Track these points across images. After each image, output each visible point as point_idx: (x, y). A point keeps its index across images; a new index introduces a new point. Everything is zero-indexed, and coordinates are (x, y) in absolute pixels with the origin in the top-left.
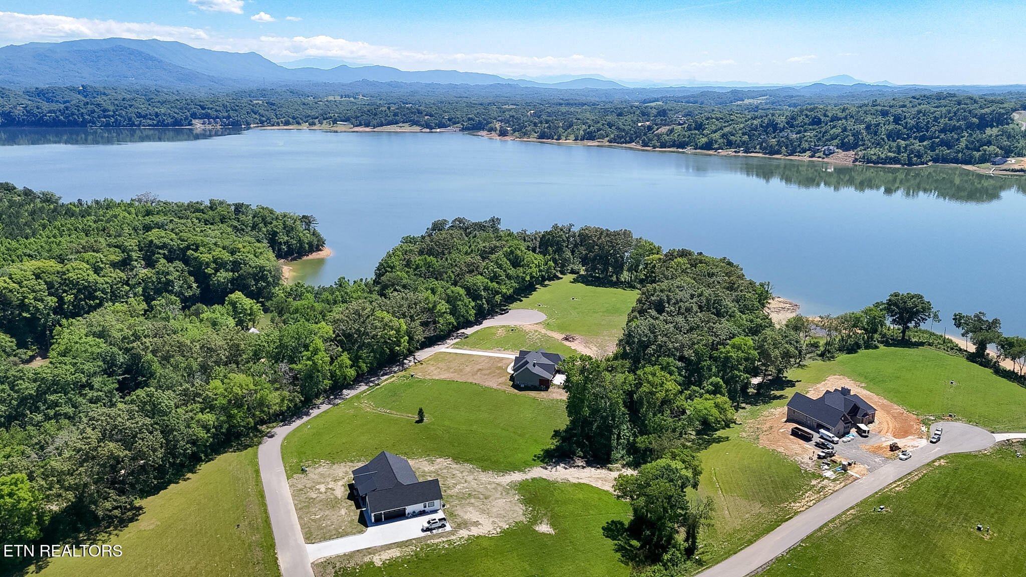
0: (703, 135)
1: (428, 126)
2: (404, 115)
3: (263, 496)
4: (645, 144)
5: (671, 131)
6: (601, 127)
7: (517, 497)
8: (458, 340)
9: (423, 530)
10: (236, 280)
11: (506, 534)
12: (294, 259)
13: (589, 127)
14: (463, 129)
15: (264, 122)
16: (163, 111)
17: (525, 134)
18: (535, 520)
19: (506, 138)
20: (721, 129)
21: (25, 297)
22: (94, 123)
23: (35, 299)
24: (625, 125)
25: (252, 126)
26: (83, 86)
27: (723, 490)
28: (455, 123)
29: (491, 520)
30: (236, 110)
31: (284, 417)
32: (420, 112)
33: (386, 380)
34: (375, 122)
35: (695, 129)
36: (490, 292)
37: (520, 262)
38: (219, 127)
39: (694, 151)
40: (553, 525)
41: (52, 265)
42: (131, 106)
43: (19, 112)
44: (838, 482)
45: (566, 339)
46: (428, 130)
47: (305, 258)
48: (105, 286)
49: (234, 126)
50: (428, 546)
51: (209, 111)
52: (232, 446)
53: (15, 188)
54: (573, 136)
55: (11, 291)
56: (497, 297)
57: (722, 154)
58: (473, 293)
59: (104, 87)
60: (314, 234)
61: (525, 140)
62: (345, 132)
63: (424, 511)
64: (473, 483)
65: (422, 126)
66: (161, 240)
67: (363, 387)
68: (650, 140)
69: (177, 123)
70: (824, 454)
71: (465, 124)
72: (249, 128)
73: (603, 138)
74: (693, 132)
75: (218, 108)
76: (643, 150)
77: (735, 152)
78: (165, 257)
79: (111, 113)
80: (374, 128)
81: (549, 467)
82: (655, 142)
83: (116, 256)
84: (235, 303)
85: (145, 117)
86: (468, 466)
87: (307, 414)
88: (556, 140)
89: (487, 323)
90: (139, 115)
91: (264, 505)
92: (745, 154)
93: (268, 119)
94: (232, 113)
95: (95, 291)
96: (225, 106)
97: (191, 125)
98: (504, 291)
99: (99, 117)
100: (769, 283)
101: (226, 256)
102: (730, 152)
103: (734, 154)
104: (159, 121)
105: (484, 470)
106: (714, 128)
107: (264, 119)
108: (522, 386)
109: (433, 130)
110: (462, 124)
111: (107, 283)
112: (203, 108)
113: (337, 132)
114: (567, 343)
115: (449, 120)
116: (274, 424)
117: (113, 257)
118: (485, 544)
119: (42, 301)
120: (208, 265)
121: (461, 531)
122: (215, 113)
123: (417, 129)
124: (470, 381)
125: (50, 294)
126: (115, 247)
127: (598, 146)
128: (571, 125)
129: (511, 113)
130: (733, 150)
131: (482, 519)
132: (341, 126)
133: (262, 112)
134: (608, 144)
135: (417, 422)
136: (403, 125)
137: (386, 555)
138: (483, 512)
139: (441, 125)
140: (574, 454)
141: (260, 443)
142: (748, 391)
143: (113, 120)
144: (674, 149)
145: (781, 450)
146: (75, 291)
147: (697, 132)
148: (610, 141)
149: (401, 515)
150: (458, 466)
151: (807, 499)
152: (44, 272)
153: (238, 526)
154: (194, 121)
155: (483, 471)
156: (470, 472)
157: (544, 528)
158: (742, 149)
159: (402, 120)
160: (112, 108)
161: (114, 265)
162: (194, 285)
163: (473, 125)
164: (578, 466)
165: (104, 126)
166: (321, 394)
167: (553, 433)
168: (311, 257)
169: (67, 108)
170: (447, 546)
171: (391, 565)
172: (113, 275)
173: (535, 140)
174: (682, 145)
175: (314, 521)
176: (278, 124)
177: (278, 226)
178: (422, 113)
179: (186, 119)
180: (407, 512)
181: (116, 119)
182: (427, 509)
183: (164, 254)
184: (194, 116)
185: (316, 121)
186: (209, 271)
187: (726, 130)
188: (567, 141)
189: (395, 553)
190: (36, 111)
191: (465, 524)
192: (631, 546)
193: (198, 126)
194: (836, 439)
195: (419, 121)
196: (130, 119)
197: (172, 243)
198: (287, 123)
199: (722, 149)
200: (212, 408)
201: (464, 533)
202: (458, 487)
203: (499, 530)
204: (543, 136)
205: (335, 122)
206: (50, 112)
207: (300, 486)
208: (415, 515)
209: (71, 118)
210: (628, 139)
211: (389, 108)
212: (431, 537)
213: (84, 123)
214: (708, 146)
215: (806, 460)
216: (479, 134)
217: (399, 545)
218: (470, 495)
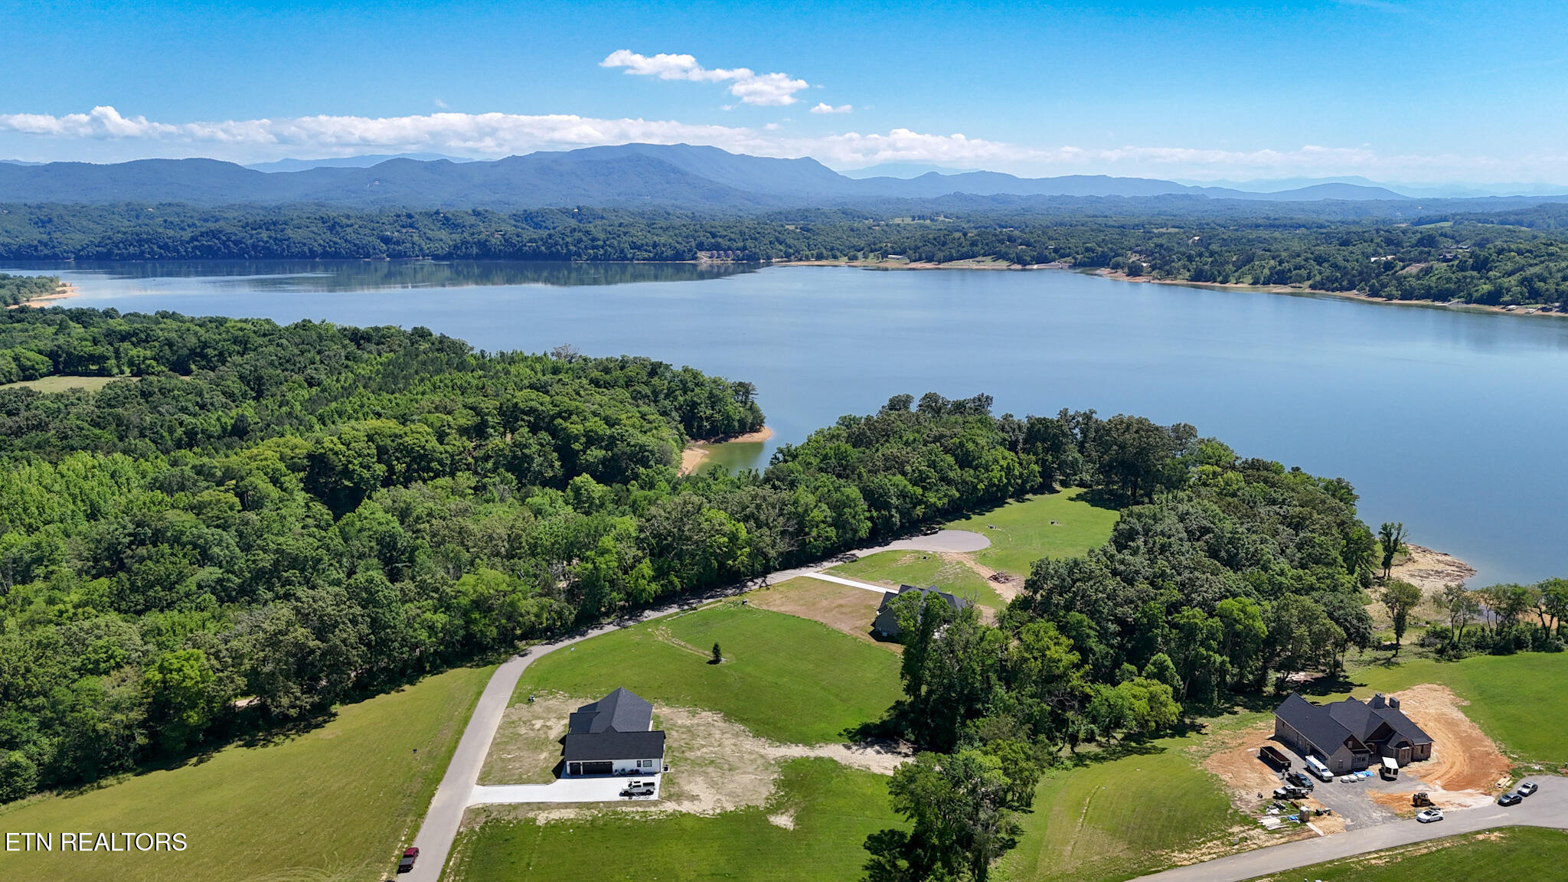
0: (1488, 278)
1: (1020, 260)
2: (987, 244)
3: (466, 721)
4: (1374, 293)
5: (1428, 271)
6: (1303, 263)
7: (775, 776)
8: (840, 563)
9: (622, 794)
10: (609, 460)
11: (725, 816)
12: (718, 441)
13: (1281, 263)
14: (1075, 266)
15: (791, 255)
16: (663, 240)
17: (1169, 273)
18: (777, 808)
19: (1138, 279)
20: (1522, 269)
21: (350, 462)
22: (579, 255)
23: (361, 465)
24: (1348, 261)
25: (774, 260)
26: (578, 208)
27: (1088, 817)
28: (1063, 256)
29: (718, 797)
30: (756, 239)
31: (551, 634)
32: (1011, 239)
33: (708, 604)
34: (941, 255)
35: (1473, 268)
36: (908, 500)
37: (973, 461)
38: (730, 262)
39: (1465, 306)
40: (798, 820)
41: (391, 426)
42: (625, 234)
43: (496, 240)
44: (1277, 836)
45: (995, 578)
46: (1019, 267)
47: (733, 440)
48: (443, 456)
49: (749, 261)
50: (615, 813)
51: (720, 240)
52: (473, 660)
53: (431, 335)
54: (1250, 277)
55: (336, 454)
56: (918, 508)
57: (1517, 312)
58: (875, 499)
59: (604, 209)
60: (751, 408)
61: (1168, 282)
62: (898, 269)
63: (637, 771)
64: (729, 749)
65: (1012, 261)
66: (528, 404)
67: (674, 609)
68: (1384, 286)
69: (678, 256)
70: (1284, 792)
71: (1079, 257)
72: (769, 264)
73: (1301, 280)
74: (1469, 273)
75: (733, 236)
76: (1371, 303)
77: (1543, 309)
78: (529, 424)
79: (600, 243)
80: (939, 263)
81: (854, 748)
82: (1391, 289)
83: (465, 419)
84: (580, 488)
85: (639, 248)
86: (739, 727)
87: (583, 634)
88: (1221, 283)
89: (896, 545)
90: (634, 246)
91: (460, 733)
92: (1562, 314)
93: (798, 251)
94: (749, 243)
95: (432, 460)
96: (742, 233)
97: (695, 258)
98: (932, 500)
99: (586, 248)
100: (1400, 525)
101: (603, 429)
102: (1533, 310)
103: (1540, 313)
104: (656, 254)
105: (757, 735)
106: (1510, 266)
107: (791, 251)
108: (885, 634)
109: (1028, 267)
110: (1075, 259)
111: (446, 452)
112: (714, 236)
113: (886, 269)
114: (993, 584)
115: (1056, 251)
116: (536, 641)
117: (462, 421)
118: (688, 824)
119: (368, 468)
120: (576, 438)
121: (669, 804)
122: (729, 243)
123: (1003, 264)
124: (816, 619)
125: (379, 461)
126: (471, 408)
127: (1292, 294)
128: (1250, 260)
129: (1159, 241)
130: (1539, 306)
131: (706, 794)
132: (893, 262)
133: (790, 241)
134: (1308, 290)
135: (710, 662)
136: (984, 259)
137: (555, 815)
138: (713, 785)
139: (1042, 259)
140: (902, 736)
141: (505, 661)
142: (1265, 689)
143: (602, 252)
144: (1428, 302)
145: (1226, 777)
146: (407, 460)
147: (1475, 273)
148: (1312, 287)
149: (605, 771)
150: (724, 725)
151: (1204, 850)
152: (376, 433)
153: (415, 751)
154: (699, 254)
155: (754, 737)
156: (736, 735)
157: (783, 821)
158: (1557, 304)
159: (982, 252)
160: (602, 236)
161: (463, 431)
162: (557, 464)
163: (1092, 258)
164: (900, 753)
165: (592, 260)
166: (614, 611)
167: (893, 704)
168: (741, 439)
169: (550, 236)
170: (637, 818)
171: (554, 827)
172: (457, 443)
173: (1185, 282)
174: (1443, 296)
175: (503, 760)
176: (807, 259)
177: (701, 395)
178: (1015, 241)
179: (690, 250)
180: (614, 767)
181: (606, 251)
182: (642, 769)
183: (529, 422)
184: (701, 247)
185: (860, 254)
186: (577, 446)
187: (1531, 271)
188: (1239, 285)
189: (570, 814)
190: (515, 240)
191: (678, 797)
192: (895, 866)
193: (704, 260)
194: (1328, 774)
195: (1007, 253)
196: (622, 251)
197: (541, 408)
198: (819, 257)
199: (1519, 304)
200: (448, 609)
201: (670, 807)
202: (705, 750)
203: (718, 811)
204: (1198, 276)
205: (885, 255)
206: (531, 241)
207: (514, 718)
208: (623, 773)
209: (553, 249)
210: (1345, 283)
211: (965, 235)
212: (624, 803)
213: (568, 257)
214: (1493, 298)
215: (1253, 798)
216: (1098, 272)
217: (580, 805)
218: (712, 762)
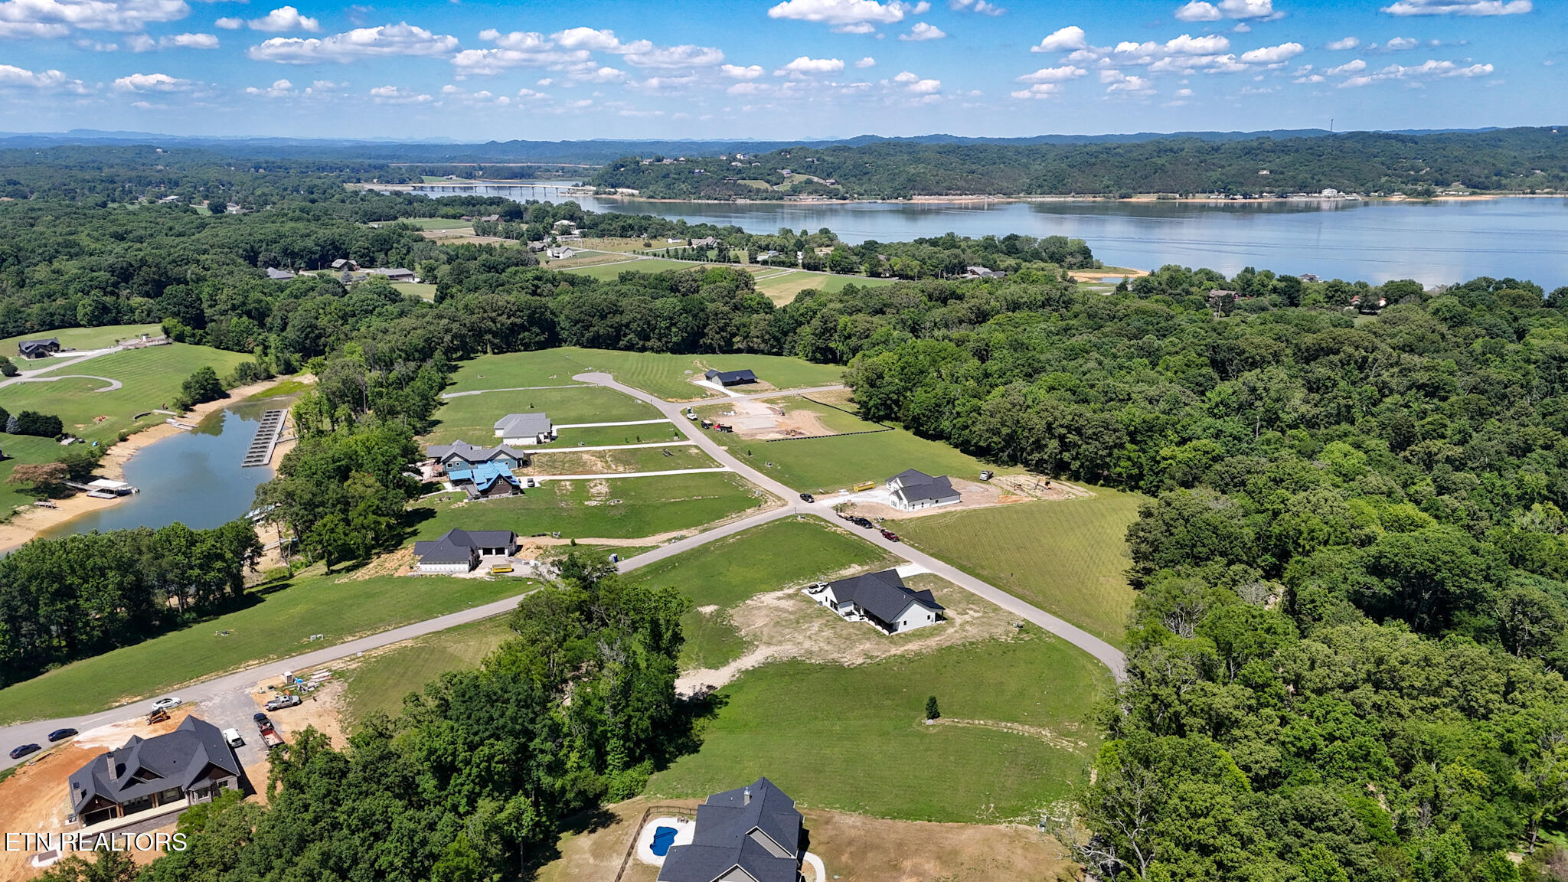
7: (743, 633)
11: (747, 597)
18: (718, 614)
29: (765, 604)
64: (800, 638)
81: (705, 689)
86: (816, 661)
105: (793, 662)
118: (764, 586)
131: (776, 603)
138: (777, 609)
150: (830, 657)
155: (795, 658)
156: (810, 653)
157: (708, 609)
191: (790, 596)
201: (789, 592)
218: (798, 623)
